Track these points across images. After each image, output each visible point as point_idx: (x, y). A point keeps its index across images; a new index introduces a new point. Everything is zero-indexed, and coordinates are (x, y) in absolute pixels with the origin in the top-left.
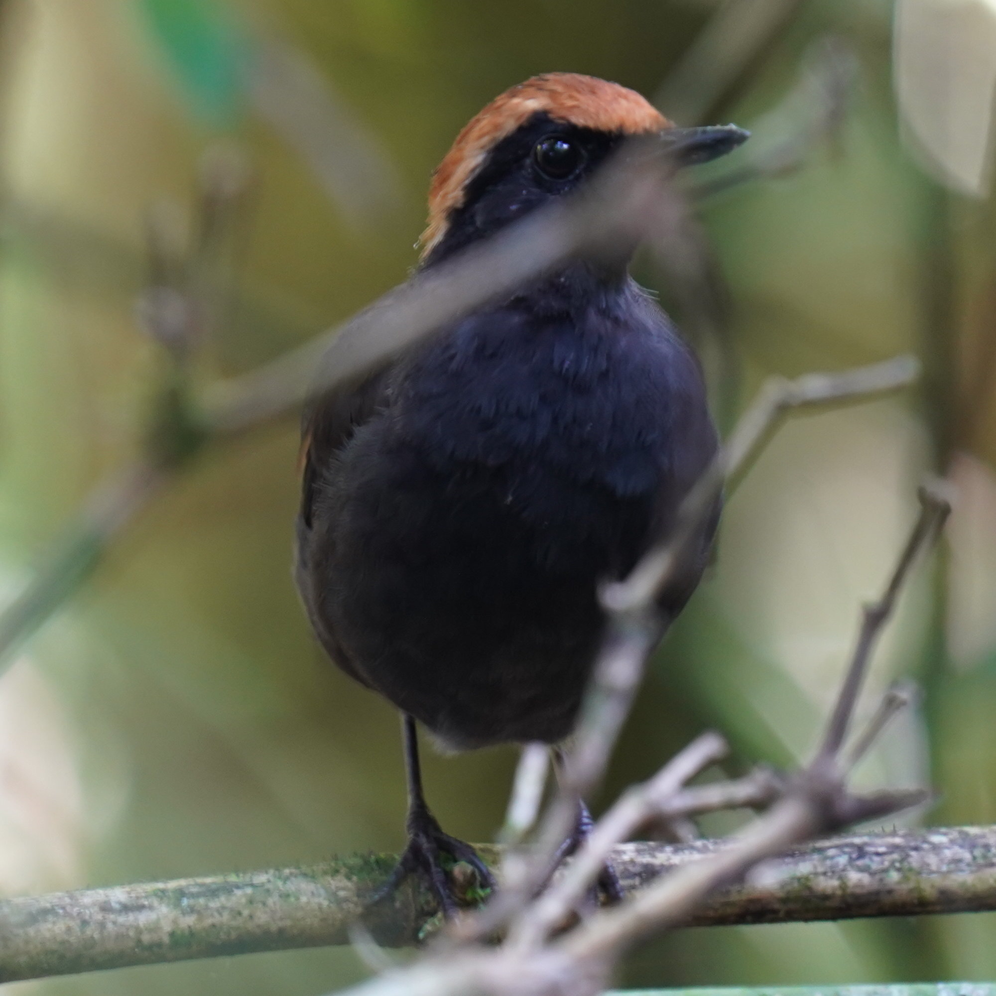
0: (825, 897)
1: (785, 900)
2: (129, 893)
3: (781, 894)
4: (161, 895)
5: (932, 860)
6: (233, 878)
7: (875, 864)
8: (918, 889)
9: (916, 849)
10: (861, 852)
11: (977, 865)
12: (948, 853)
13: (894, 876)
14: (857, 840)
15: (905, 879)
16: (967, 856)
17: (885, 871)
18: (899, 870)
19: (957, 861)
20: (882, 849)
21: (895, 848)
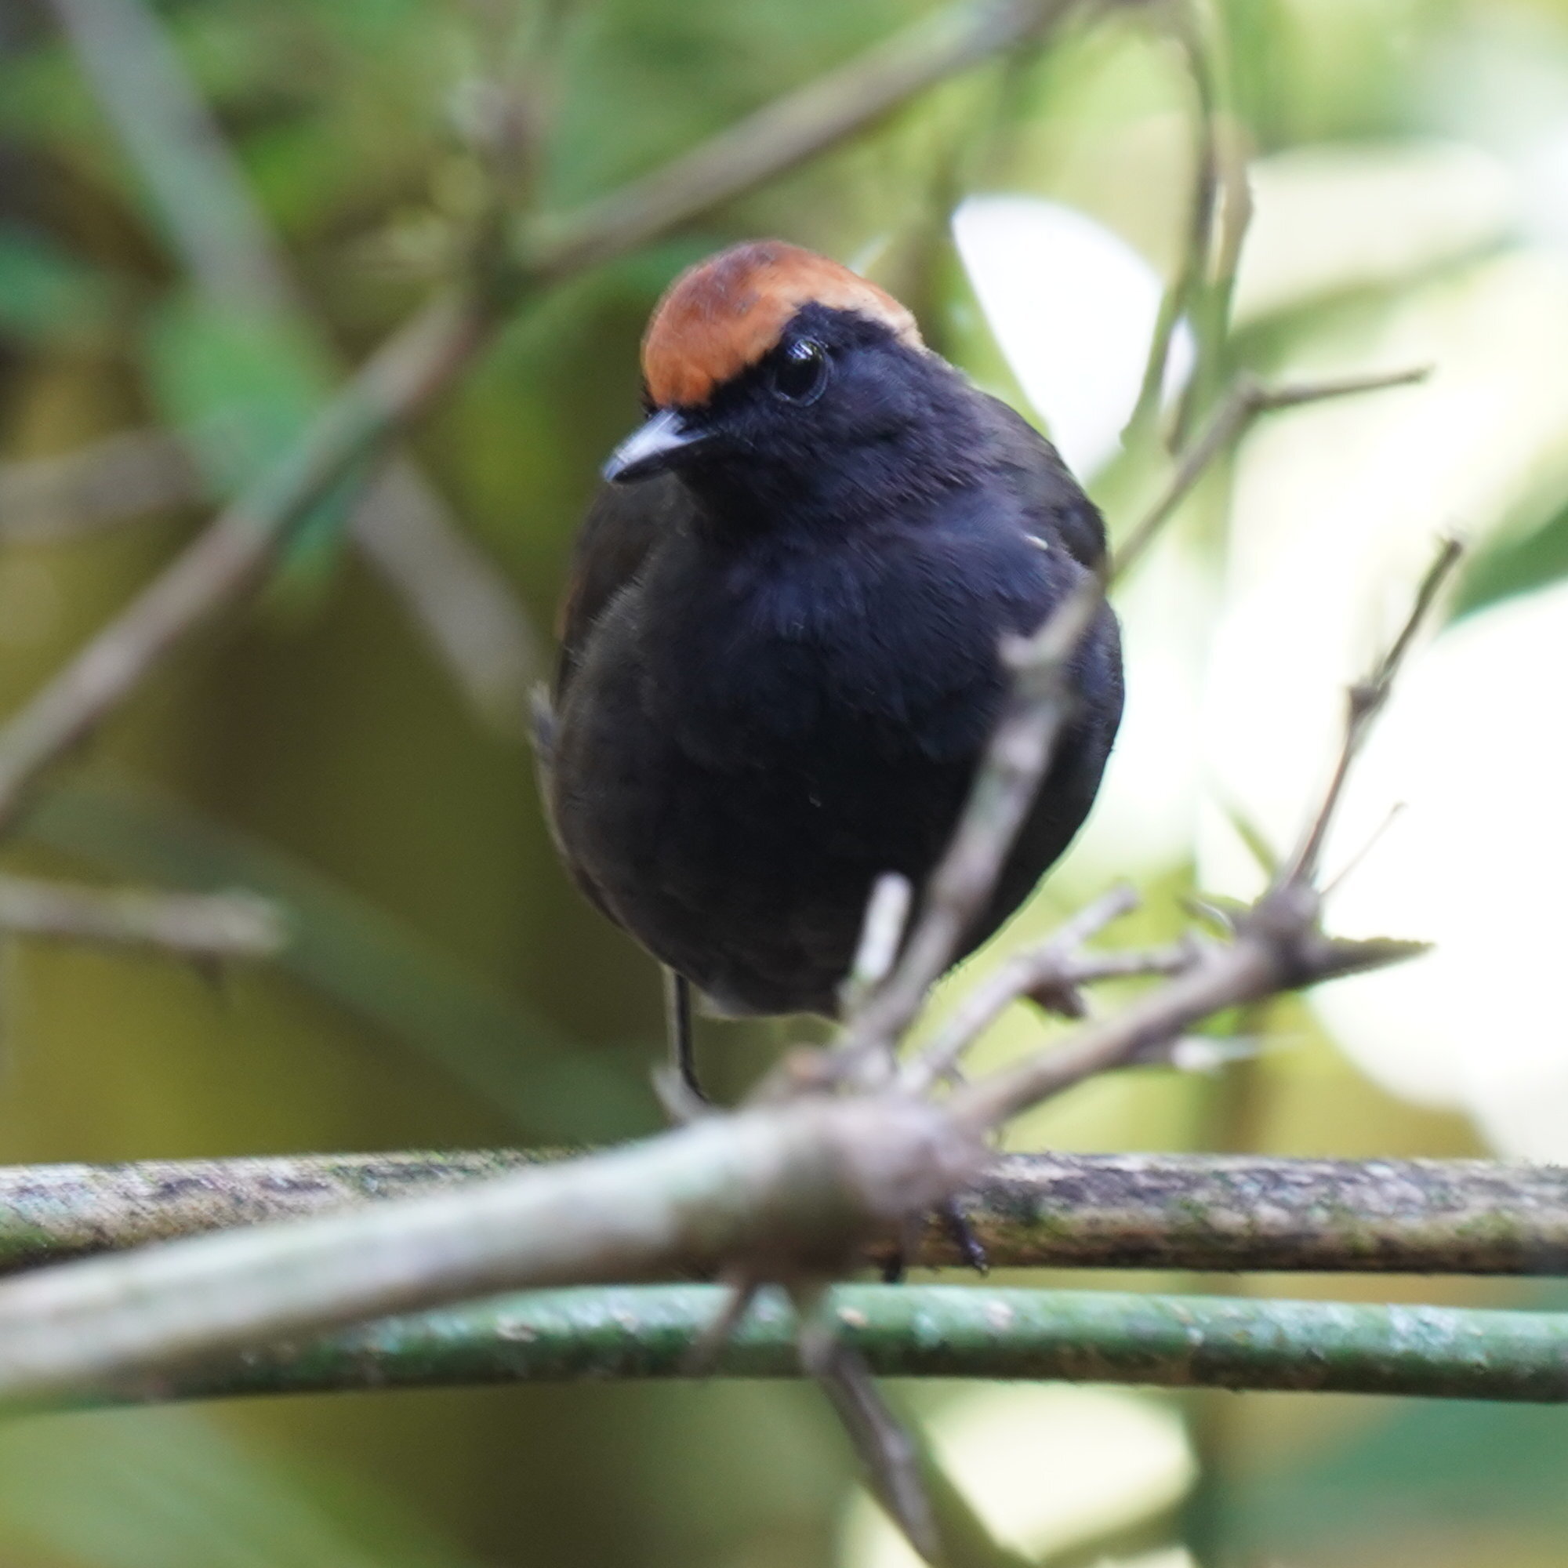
0: (1227, 1237)
1: (1171, 1238)
2: (299, 1169)
3: (1167, 1229)
4: (341, 1172)
5: (1372, 1198)
6: (437, 1158)
7: (1295, 1196)
8: (1350, 1235)
9: (1351, 1181)
10: (1276, 1179)
11: (1431, 1208)
12: (1393, 1190)
13: (1320, 1216)
14: (1272, 1165)
15: (1335, 1220)
16: (1416, 1193)
17: (1307, 1207)
18: (1328, 1208)
19: (1403, 1201)
20: (1306, 1179)
21: (1323, 1178)
